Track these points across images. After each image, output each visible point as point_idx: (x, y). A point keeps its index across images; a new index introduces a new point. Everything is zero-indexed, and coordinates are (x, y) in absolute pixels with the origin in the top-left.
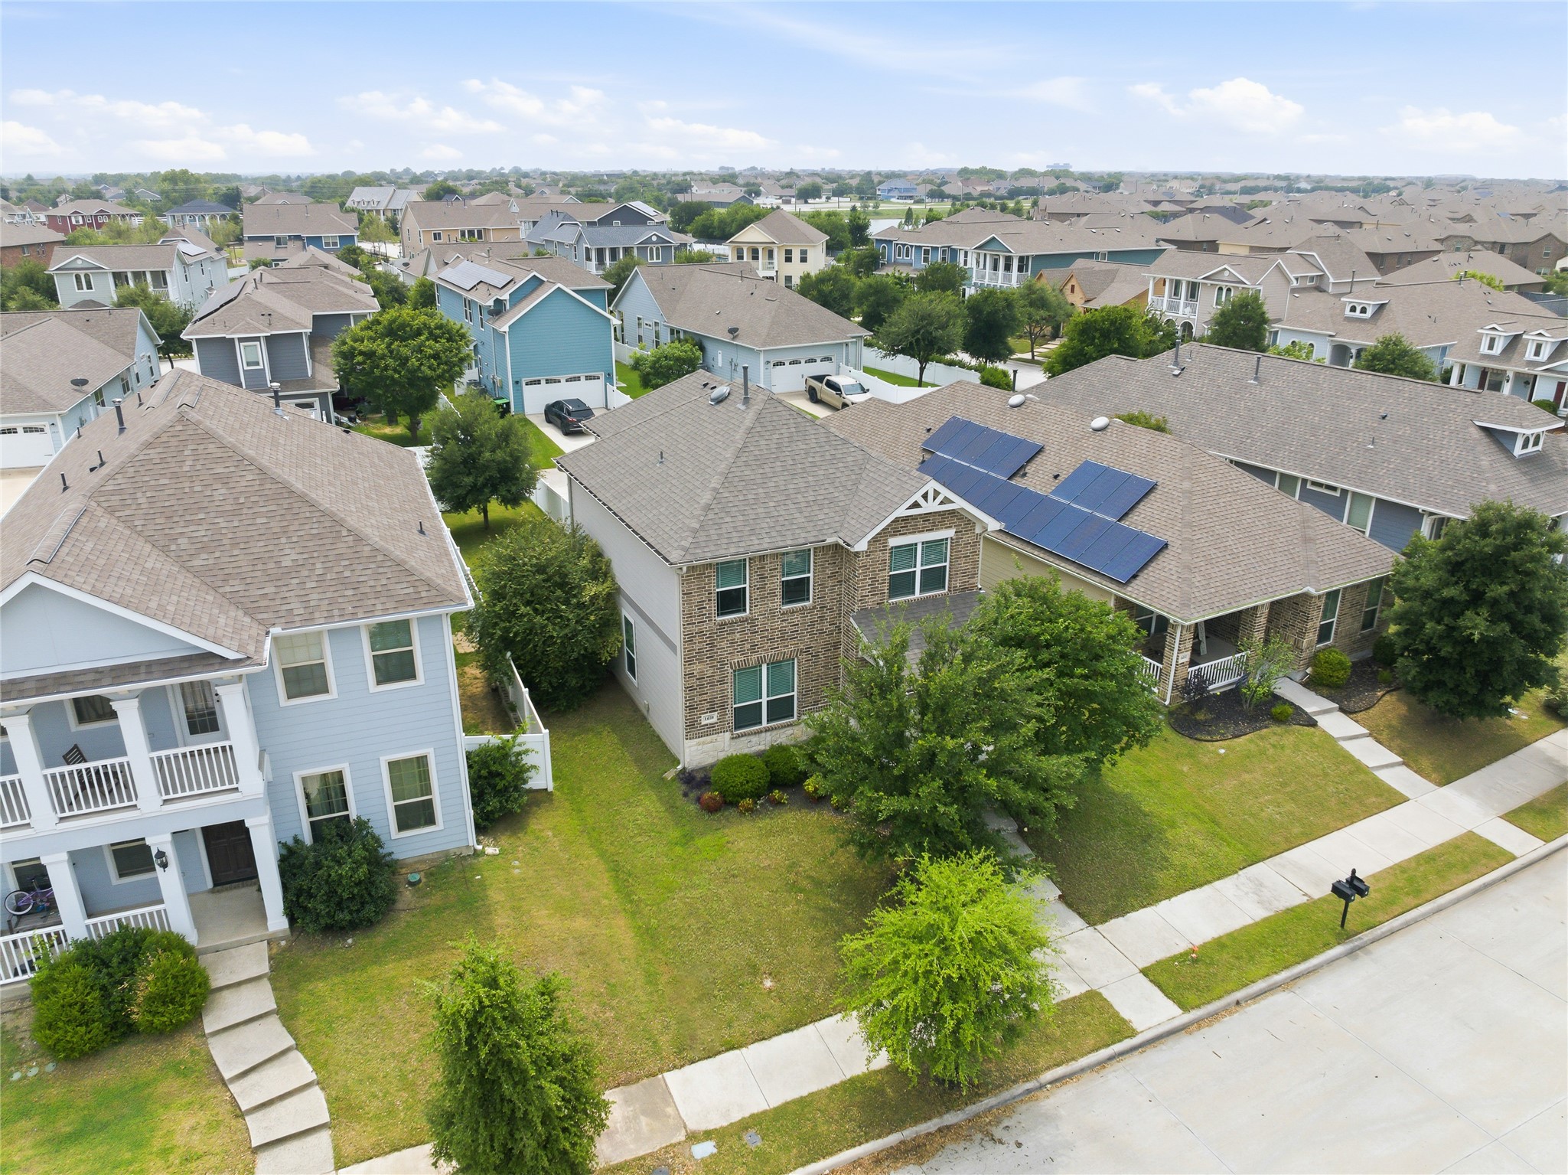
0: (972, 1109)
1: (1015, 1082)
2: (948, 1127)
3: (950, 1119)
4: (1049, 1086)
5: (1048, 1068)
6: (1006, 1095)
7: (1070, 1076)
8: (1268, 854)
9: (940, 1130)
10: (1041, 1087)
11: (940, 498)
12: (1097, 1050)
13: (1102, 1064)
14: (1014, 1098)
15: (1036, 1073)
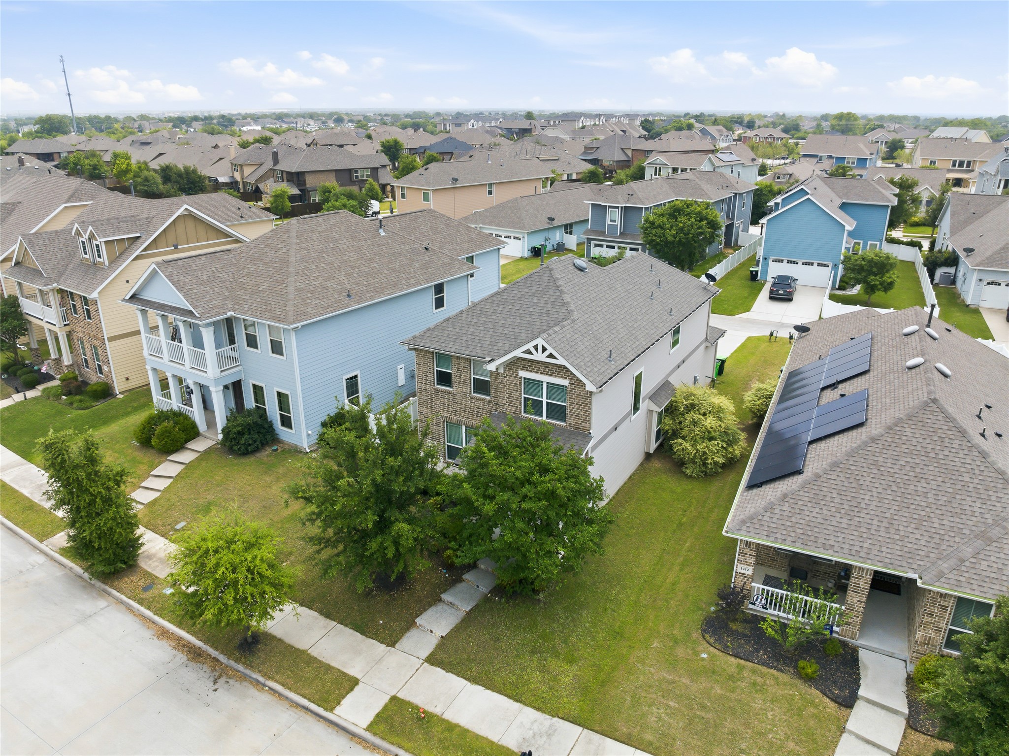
0: (232, 663)
1: (260, 672)
2: (218, 660)
3: (222, 658)
4: (267, 688)
5: (276, 681)
6: (248, 672)
7: (280, 695)
8: (597, 728)
9: (214, 658)
10: (264, 685)
11: (547, 353)
12: (305, 697)
13: (298, 706)
14: (251, 677)
15: (270, 678)
